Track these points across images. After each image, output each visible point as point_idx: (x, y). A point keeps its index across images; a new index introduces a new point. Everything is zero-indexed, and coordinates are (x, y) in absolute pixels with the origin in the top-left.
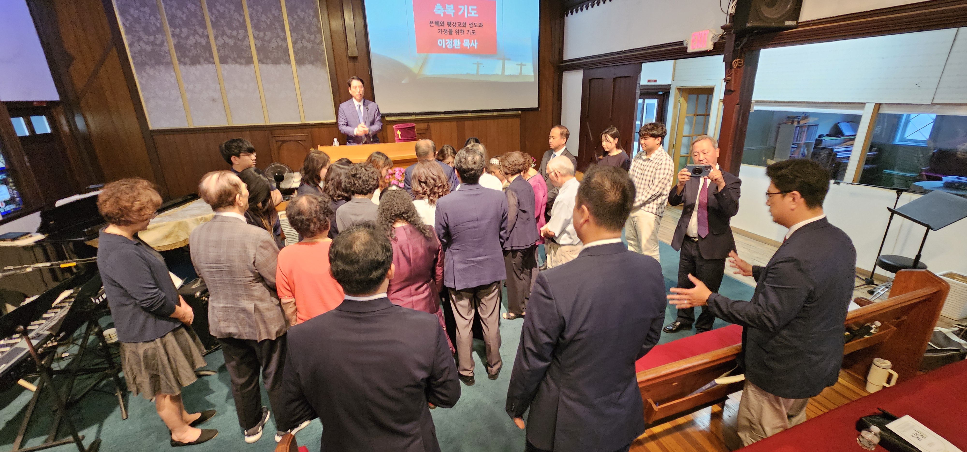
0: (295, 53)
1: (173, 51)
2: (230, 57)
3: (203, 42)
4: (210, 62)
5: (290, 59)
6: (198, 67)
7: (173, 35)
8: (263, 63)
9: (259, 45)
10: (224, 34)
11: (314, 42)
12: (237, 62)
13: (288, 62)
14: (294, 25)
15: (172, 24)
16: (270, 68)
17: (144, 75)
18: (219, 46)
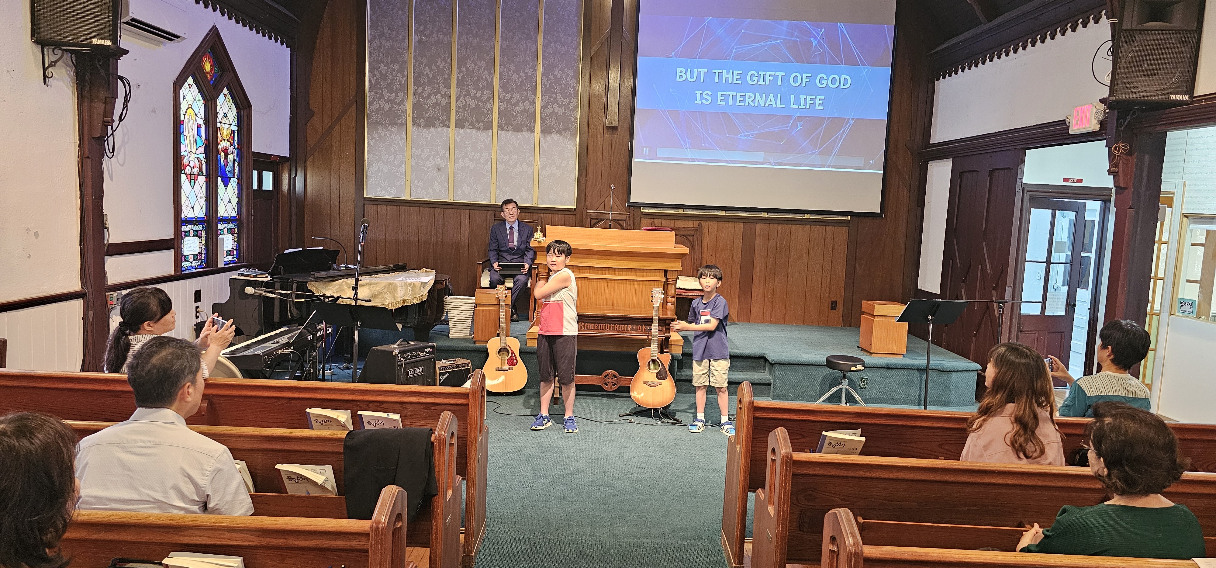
0: (542, 119)
1: (410, 111)
2: (468, 121)
3: (444, 102)
4: (445, 125)
5: (534, 127)
6: (432, 129)
7: (414, 94)
8: (503, 129)
9: (502, 108)
10: (468, 94)
11: (567, 107)
12: (474, 127)
13: (532, 130)
14: (548, 86)
15: (417, 82)
16: (510, 136)
17: (375, 135)
18: (460, 108)
